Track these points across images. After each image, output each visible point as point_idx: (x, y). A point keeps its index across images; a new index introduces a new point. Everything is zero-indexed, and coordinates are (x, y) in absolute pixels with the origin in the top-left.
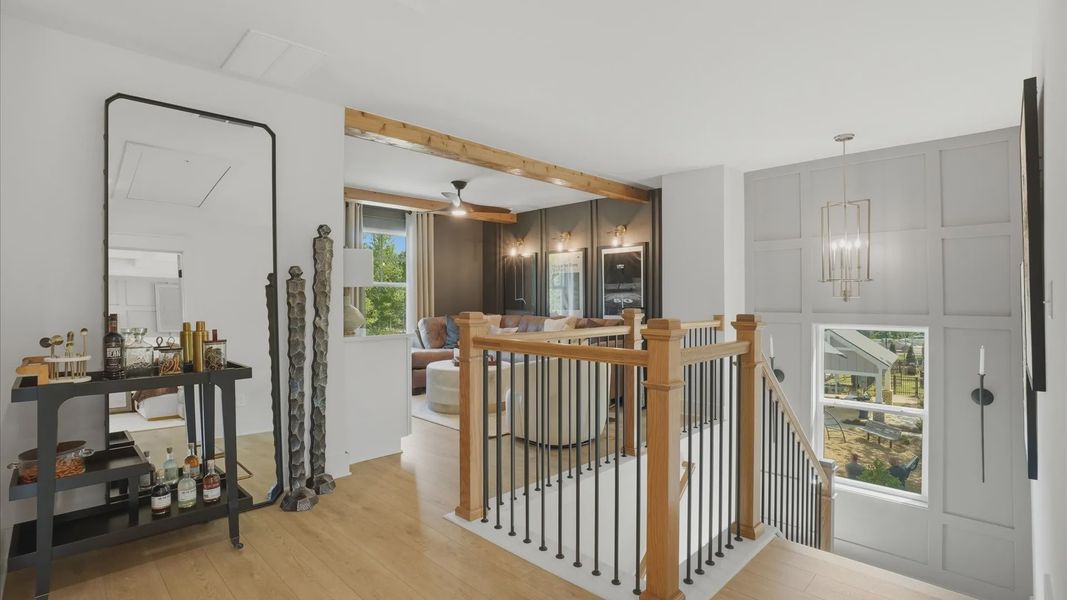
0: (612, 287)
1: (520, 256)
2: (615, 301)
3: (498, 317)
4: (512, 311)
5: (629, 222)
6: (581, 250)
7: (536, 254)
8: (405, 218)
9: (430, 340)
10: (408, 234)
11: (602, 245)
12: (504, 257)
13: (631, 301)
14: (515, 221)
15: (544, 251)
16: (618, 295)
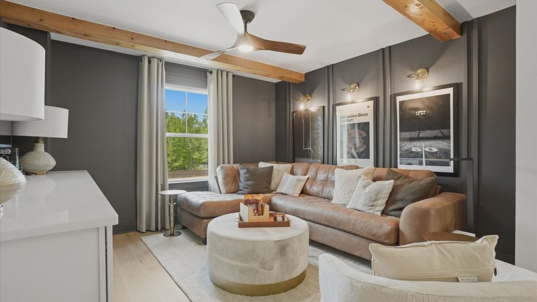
0: (407, 135)
1: (307, 110)
2: (414, 150)
3: (289, 166)
4: (300, 159)
5: (431, 66)
6: (370, 99)
7: (324, 107)
8: (206, 77)
9: (226, 184)
10: (209, 92)
11: (396, 92)
12: (294, 112)
13: (435, 150)
14: (303, 79)
15: (331, 104)
16: (415, 143)
